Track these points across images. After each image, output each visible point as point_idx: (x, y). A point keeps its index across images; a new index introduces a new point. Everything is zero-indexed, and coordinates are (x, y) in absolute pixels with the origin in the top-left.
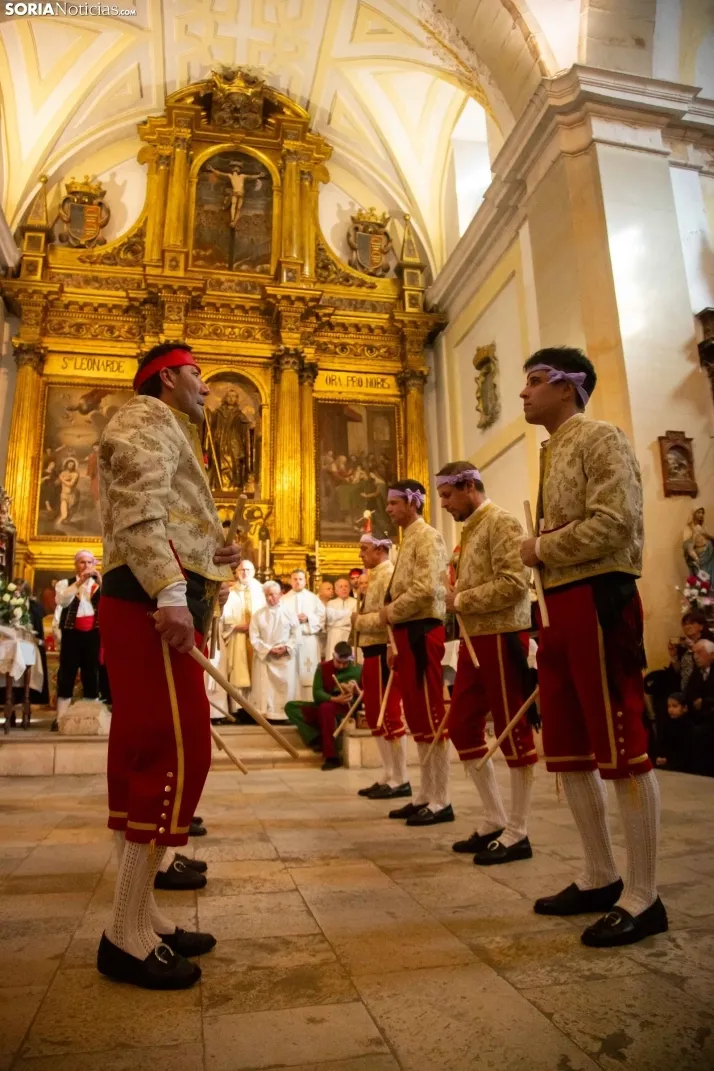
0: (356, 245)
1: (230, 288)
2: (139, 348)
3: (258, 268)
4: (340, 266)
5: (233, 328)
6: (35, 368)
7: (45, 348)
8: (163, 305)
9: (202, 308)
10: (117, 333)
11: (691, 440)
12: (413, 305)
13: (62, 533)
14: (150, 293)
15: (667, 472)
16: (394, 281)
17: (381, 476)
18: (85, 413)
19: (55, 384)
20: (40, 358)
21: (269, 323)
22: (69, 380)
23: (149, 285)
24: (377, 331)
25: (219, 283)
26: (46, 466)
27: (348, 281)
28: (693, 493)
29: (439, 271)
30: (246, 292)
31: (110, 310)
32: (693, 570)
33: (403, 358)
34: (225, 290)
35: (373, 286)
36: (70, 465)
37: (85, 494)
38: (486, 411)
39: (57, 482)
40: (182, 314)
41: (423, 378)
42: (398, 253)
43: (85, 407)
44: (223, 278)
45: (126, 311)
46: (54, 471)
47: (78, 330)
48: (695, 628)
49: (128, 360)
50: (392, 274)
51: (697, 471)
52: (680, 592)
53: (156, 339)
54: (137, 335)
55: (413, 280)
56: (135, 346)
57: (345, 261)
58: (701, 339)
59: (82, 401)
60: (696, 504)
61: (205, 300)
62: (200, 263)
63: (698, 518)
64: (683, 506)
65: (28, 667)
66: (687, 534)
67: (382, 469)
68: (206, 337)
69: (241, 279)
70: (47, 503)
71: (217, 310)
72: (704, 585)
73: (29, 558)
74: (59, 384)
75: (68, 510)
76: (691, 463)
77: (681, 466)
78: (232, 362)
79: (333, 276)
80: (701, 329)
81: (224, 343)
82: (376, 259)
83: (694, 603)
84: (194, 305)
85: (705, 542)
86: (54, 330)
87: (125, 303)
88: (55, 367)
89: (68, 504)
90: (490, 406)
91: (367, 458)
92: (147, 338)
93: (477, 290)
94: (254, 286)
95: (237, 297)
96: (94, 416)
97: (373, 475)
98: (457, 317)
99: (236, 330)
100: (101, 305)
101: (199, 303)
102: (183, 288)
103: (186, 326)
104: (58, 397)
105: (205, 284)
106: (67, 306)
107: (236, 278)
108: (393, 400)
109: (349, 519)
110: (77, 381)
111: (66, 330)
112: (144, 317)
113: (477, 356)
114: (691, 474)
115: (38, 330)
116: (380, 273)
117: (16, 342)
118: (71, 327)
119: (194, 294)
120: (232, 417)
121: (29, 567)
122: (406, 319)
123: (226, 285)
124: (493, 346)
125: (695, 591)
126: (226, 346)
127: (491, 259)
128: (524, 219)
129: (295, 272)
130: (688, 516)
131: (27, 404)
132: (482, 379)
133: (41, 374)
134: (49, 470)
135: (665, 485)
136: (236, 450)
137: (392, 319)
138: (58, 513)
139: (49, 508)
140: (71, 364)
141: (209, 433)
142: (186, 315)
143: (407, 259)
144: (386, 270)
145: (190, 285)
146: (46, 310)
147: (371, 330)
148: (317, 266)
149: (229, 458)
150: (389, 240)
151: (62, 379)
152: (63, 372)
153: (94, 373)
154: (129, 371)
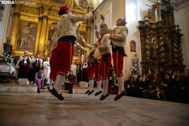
0: (81, 3)
1: (57, 7)
2: (39, 16)
3: (63, 4)
4: (78, 6)
6: (18, 17)
7: (20, 14)
8: (44, 9)
9: (51, 10)
10: (35, 13)
11: (136, 42)
13: (21, 49)
14: (42, 6)
15: (131, 47)
16: (87, 10)
18: (27, 27)
20: (19, 16)
22: (25, 21)
23: (42, 4)
25: (55, 6)
26: (19, 36)
27: (79, 9)
28: (135, 51)
31: (34, 8)
32: (134, 64)
33: (87, 24)
35: (83, 10)
36: (24, 37)
37: (26, 42)
39: (21, 39)
41: (91, 28)
42: (88, 5)
43: (27, 26)
44: (56, 5)
45: (37, 9)
46: (20, 37)
47: (27, 11)
48: (133, 74)
49: (36, 18)
51: (136, 48)
52: (132, 67)
53: (42, 15)
56: (38, 15)
57: (79, 5)
58: (139, 26)
59: (27, 25)
60: (135, 53)
61: (52, 9)
62: (52, 2)
63: (136, 56)
64: (133, 53)
65: (13, 72)
66: (134, 58)
67: (82, 43)
68: (52, 16)
71: (54, 11)
72: (136, 67)
73: (14, 53)
75: (23, 45)
76: (135, 46)
77: (134, 46)
79: (76, 8)
80: (139, 24)
82: (84, 6)
83: (134, 69)
84: (50, 9)
85: (136, 59)
86: (22, 10)
87: (37, 7)
88: (22, 17)
91: (79, 41)
92: (40, 14)
95: (58, 9)
96: (29, 28)
98: (98, 18)
100: (32, 7)
102: (48, 6)
103: (48, 13)
104: (22, 23)
105: (53, 6)
106: (25, 6)
107: (58, 5)
108: (85, 31)
109: (75, 52)
110: (27, 21)
111: (25, 11)
112: (40, 11)
114: (135, 48)
115: (19, 10)
117: (14, 12)
118: (25, 10)
119: (50, 7)
123: (56, 6)
125: (134, 68)
126: (55, 18)
127: (105, 8)
128: (112, 1)
129: (69, 6)
130: (134, 55)
131: (16, 24)
133: (19, 19)
134: (19, 37)
135: (131, 49)
138: (21, 46)
139: (19, 44)
140: (25, 17)
141: (51, 33)
142: (48, 11)
143: (90, 6)
144: (86, 8)
145: (50, 5)
146: (21, 6)
148: (74, 5)
150: (87, 2)
151: (23, 20)
152: (23, 19)
153: (29, 20)
154: (37, 20)
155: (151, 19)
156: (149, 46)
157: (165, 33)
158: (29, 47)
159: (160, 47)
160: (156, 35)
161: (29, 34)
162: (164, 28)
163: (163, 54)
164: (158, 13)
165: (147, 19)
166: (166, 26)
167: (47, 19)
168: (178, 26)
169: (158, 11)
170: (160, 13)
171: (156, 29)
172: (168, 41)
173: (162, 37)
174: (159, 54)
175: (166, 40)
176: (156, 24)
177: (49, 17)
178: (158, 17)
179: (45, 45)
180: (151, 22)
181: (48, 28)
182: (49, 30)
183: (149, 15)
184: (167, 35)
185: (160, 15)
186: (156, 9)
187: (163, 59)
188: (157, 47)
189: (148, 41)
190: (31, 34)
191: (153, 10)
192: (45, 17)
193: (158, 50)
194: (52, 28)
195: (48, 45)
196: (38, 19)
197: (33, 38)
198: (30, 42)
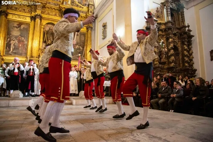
1: (52, 4)
2: (31, 15)
3: (59, 1)
4: (76, 3)
5: (52, 13)
6: (5, 16)
7: (8, 12)
8: (37, 6)
9: (45, 8)
10: (26, 11)
12: (91, 13)
13: (11, 54)
16: (87, 7)
17: (82, 47)
18: (17, 28)
19: (10, 21)
20: (7, 15)
21: (60, 13)
22: (14, 20)
23: (34, 1)
24: (83, 17)
25: (50, 3)
26: (7, 39)
27: (78, 6)
29: (97, 6)
30: (56, 5)
31: (24, 5)
34: (51, 4)
36: (13, 39)
37: (17, 46)
38: (104, 36)
39: (10, 43)
40: (41, 8)
41: (92, 28)
42: (88, 2)
43: (17, 27)
45: (28, 6)
47: (16, 9)
50: (87, 6)
53: (35, 13)
54: (30, 12)
55: (91, 8)
56: (29, 14)
58: (146, 26)
59: (17, 25)
65: (3, 83)
67: (82, 46)
68: (46, 14)
69: (55, 3)
70: (7, 47)
71: (49, 9)
74: (11, 21)
75: (13, 50)
78: (52, 20)
79: (75, 5)
80: (146, 24)
81: (50, 16)
82: (84, 2)
84: (44, 7)
86: (10, 8)
88: (10, 17)
89: (13, 48)
90: (105, 35)
91: (79, 43)
92: (33, 13)
93: (104, 11)
94: (57, 5)
95: (53, 6)
96: (19, 29)
97: (80, 47)
98: (100, 16)
99: (53, 14)
101: (45, 7)
102: (41, 3)
103: (42, 11)
104: (11, 24)
105: (47, 2)
107: (54, 2)
108: (85, 32)
109: (75, 55)
110: (16, 21)
111: (13, 8)
112: (32, 8)
113: (103, 25)
115: (6, 8)
116: (84, 5)
117: (0, 10)
118: (14, 8)
119: (44, 4)
120: (51, 32)
121: (3, 62)
122: (89, 15)
123: (51, 3)
124: (106, 23)
126: (50, 17)
127: (107, 5)
129: (67, 3)
131: (3, 25)
132: (104, 29)
133: (7, 18)
134: (8, 40)
136: (51, 39)
137: (86, 15)
138: (10, 50)
139: (8, 49)
140: (14, 17)
141: (46, 35)
142: (42, 9)
143: (90, 3)
144: (86, 5)
145: (43, 2)
147: (82, 17)
148: (71, 2)
149: (50, 41)
151: (12, 20)
152: (12, 18)
153: (20, 19)
154: (28, 20)
155: (159, 19)
156: (158, 49)
157: (175, 35)
158: (20, 52)
159: (169, 50)
160: (165, 37)
161: (20, 36)
162: (174, 29)
163: (173, 58)
164: (167, 12)
165: (155, 19)
166: (176, 26)
167: (41, 18)
168: (188, 26)
169: (167, 9)
170: (169, 11)
171: (165, 30)
172: (177, 43)
173: (172, 39)
174: (168, 57)
175: (176, 42)
176: (165, 24)
177: (43, 16)
178: (168, 16)
179: (39, 49)
180: (159, 22)
181: (42, 29)
182: (43, 31)
183: (157, 13)
184: (176, 36)
185: (169, 14)
186: (165, 7)
187: (173, 64)
188: (166, 50)
189: (157, 43)
190: (23, 37)
191: (162, 8)
192: (38, 16)
193: (167, 53)
194: (47, 29)
195: (43, 48)
196: (30, 18)
197: (25, 40)
198: (22, 46)
